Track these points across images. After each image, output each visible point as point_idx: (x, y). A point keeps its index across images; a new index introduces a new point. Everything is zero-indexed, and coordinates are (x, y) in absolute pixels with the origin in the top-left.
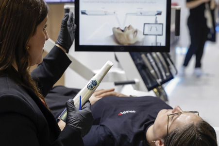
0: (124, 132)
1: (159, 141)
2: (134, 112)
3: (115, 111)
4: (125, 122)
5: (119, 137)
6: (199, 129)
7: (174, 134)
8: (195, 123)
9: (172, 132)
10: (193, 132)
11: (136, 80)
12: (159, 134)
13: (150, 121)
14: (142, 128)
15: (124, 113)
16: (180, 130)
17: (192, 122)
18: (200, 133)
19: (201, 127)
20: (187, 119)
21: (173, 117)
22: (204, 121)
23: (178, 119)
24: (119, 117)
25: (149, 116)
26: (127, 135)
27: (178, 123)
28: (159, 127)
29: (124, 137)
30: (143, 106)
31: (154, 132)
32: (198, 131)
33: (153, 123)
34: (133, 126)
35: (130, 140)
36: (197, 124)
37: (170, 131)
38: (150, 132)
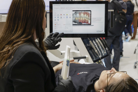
0: (81, 85)
1: (102, 90)
2: (87, 73)
3: (75, 72)
4: (82, 79)
5: (78, 88)
6: (127, 83)
7: (112, 86)
8: (125, 79)
9: (110, 85)
10: (124, 85)
11: (87, 56)
12: (102, 86)
13: (97, 78)
14: (92, 83)
15: (81, 73)
16: (115, 83)
17: (123, 78)
18: (128, 85)
19: (128, 82)
20: (119, 76)
21: (110, 75)
22: (130, 78)
23: (114, 76)
24: (77, 75)
25: (96, 75)
26: (83, 86)
27: (114, 79)
28: (102, 81)
29: (81, 88)
30: (92, 69)
31: (99, 84)
32: (127, 84)
33: (98, 79)
34: (86, 81)
35: (85, 89)
36: (126, 79)
37: (109, 84)
38: (97, 85)
